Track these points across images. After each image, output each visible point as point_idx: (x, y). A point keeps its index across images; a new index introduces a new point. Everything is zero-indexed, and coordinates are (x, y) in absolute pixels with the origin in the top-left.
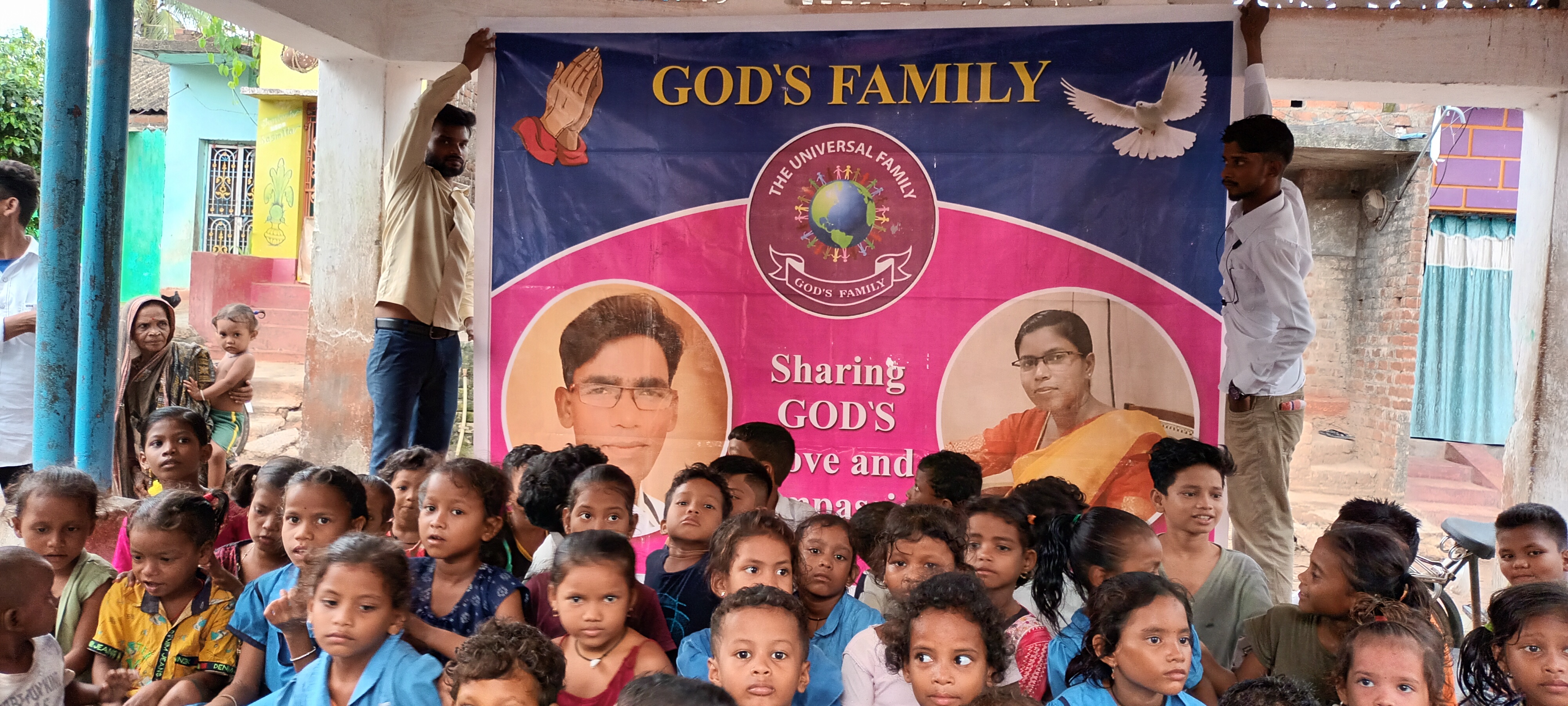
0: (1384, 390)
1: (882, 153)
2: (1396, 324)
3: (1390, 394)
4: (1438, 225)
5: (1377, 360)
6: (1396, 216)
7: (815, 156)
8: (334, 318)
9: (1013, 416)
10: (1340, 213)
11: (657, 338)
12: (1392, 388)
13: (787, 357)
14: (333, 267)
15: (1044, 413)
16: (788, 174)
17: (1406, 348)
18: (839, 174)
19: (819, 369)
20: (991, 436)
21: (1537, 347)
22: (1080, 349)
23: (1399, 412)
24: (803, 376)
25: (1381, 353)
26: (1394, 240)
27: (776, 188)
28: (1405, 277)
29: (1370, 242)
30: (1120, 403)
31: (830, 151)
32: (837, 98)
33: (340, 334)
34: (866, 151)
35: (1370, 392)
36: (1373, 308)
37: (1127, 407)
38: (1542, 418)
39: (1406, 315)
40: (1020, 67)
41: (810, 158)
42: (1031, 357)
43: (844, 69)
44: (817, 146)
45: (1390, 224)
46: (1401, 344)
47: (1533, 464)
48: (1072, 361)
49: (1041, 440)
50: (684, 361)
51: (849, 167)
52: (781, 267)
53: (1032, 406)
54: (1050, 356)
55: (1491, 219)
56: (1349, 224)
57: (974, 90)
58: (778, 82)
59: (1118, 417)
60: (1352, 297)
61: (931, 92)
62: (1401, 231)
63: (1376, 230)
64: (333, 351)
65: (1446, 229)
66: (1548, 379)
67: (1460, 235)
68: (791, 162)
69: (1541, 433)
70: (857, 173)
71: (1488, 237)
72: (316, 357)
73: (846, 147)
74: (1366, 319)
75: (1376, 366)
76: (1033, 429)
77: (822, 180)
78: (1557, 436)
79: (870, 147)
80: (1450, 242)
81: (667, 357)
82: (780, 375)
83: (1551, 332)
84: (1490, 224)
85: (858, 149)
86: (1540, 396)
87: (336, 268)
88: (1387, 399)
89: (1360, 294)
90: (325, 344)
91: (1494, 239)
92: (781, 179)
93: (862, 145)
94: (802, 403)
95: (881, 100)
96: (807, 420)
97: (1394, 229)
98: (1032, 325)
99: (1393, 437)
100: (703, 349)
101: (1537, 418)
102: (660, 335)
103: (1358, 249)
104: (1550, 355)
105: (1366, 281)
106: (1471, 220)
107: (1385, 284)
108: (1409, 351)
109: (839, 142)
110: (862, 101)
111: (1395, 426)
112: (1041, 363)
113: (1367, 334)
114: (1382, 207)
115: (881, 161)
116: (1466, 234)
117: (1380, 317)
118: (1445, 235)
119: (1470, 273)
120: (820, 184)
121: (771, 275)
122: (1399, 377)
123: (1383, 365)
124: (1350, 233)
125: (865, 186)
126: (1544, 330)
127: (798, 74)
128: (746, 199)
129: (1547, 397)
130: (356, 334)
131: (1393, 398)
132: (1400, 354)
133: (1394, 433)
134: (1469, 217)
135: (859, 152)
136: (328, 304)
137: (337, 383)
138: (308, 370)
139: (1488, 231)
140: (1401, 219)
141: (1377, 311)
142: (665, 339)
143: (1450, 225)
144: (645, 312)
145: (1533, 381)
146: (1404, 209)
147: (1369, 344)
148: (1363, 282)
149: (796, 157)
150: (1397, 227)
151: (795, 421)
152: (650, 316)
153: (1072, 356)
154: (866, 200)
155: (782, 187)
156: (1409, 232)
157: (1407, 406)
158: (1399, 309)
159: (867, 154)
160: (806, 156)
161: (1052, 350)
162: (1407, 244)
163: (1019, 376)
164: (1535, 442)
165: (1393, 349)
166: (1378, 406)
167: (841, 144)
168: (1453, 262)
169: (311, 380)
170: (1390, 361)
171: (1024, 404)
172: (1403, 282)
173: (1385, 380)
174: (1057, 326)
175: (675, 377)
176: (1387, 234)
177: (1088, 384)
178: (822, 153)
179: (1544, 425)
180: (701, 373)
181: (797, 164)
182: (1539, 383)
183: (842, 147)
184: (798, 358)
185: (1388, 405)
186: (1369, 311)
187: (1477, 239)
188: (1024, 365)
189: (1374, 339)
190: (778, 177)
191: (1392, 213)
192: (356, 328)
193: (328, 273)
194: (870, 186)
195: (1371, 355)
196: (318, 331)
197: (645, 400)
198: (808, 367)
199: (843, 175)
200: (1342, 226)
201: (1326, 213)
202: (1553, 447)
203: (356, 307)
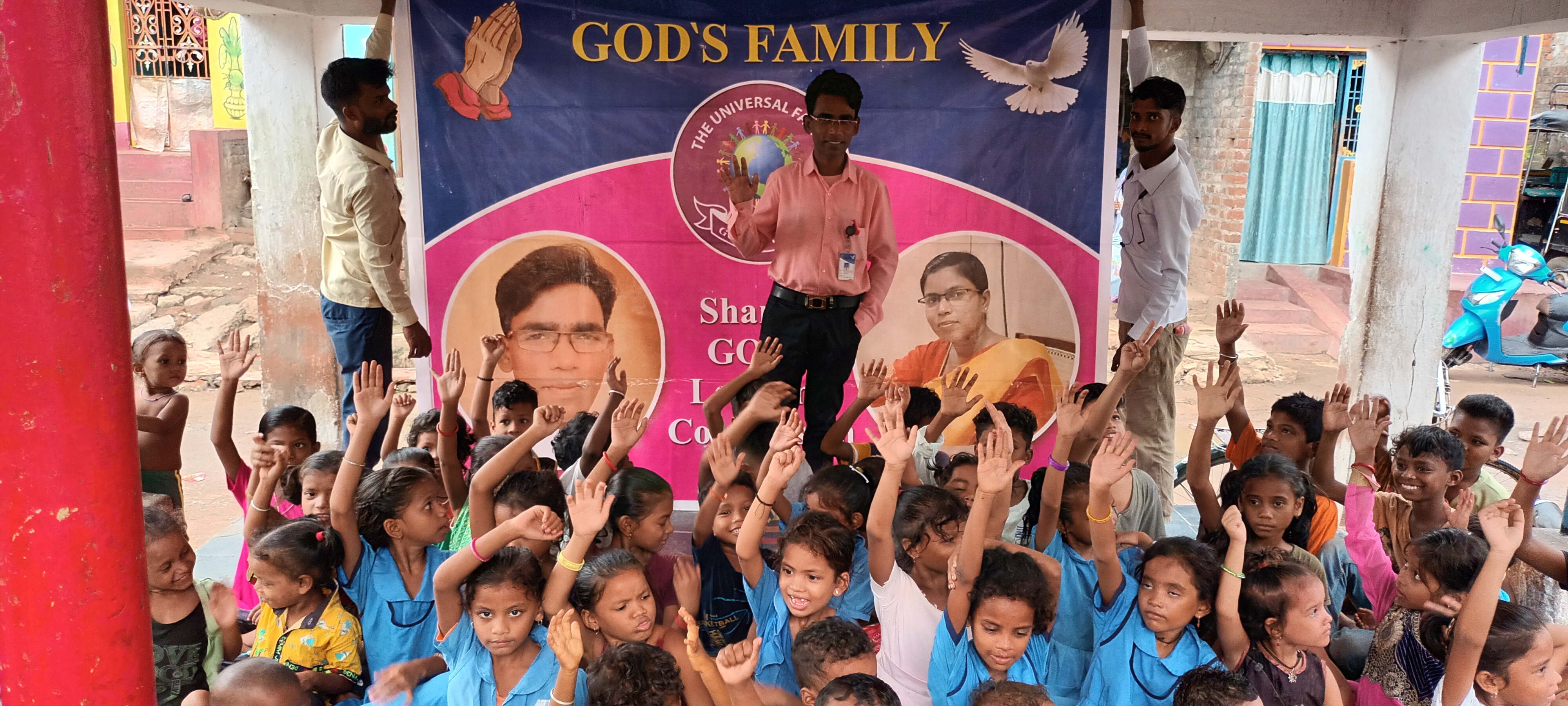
0: (1216, 224)
1: (798, 109)
2: (1229, 163)
3: (1222, 228)
4: (1266, 63)
5: (1211, 196)
6: (1231, 61)
7: (734, 111)
8: (283, 274)
9: (920, 347)
10: (1181, 54)
11: (591, 285)
12: (1224, 223)
13: (715, 301)
14: (277, 224)
15: (946, 344)
16: (709, 129)
17: (1238, 186)
18: (757, 129)
19: (744, 310)
20: (900, 366)
21: (1371, 262)
22: (977, 286)
23: (1229, 245)
24: (729, 318)
25: (1215, 189)
26: (1229, 83)
27: (698, 142)
28: (1239, 119)
29: (1206, 82)
30: (1012, 333)
31: (748, 107)
32: (753, 57)
33: (292, 290)
34: (782, 107)
35: (1204, 225)
36: (1208, 147)
37: (1018, 336)
38: (1372, 322)
39: (1238, 156)
40: (922, 28)
41: (729, 113)
42: (934, 294)
43: (759, 29)
44: (735, 103)
45: (1225, 67)
46: (1233, 183)
47: (1363, 359)
48: (971, 297)
49: (944, 368)
50: (617, 306)
51: (766, 122)
52: (705, 218)
53: (935, 338)
54: (951, 294)
55: (1312, 56)
56: (1188, 65)
57: (881, 50)
58: (696, 39)
59: (1012, 344)
60: (1189, 134)
61: (841, 52)
62: (1236, 76)
63: (1213, 72)
64: (286, 306)
65: (1273, 67)
66: (1379, 288)
67: (1285, 72)
68: (711, 117)
69: (1371, 334)
70: (774, 128)
71: (1309, 73)
72: (270, 312)
73: (763, 103)
74: (1202, 157)
75: (1210, 201)
76: (937, 359)
77: (742, 135)
78: (1383, 336)
79: (786, 104)
80: (1276, 79)
81: (602, 303)
82: (709, 317)
83: (1383, 249)
84: (1311, 61)
85: (775, 105)
86: (1371, 303)
87: (280, 225)
88: (1219, 232)
89: (1197, 132)
90: (277, 299)
91: (1313, 75)
92: (703, 134)
93: (778, 101)
94: (730, 342)
95: (795, 58)
96: (734, 357)
97: (1229, 73)
98: (934, 267)
99: (1223, 267)
100: (635, 295)
101: (1368, 322)
102: (594, 282)
103: (1195, 88)
104: (1381, 269)
105: (1202, 120)
106: (1295, 58)
107: (1220, 125)
108: (1240, 189)
109: (756, 98)
110: (777, 59)
111: (1225, 257)
112: (944, 300)
113: (1202, 170)
114: (1218, 51)
115: (796, 116)
116: (1289, 71)
117: (1215, 156)
118: (1271, 72)
119: (1291, 108)
120: (740, 139)
121: (696, 224)
122: (1230, 213)
123: (1216, 201)
124: (1189, 73)
125: (782, 139)
126: (1377, 247)
127: (715, 33)
128: (669, 153)
129: (1377, 303)
130: (307, 288)
131: (1225, 232)
132: (1232, 192)
133: (1225, 263)
134: (1294, 55)
135: (776, 108)
136: (275, 260)
137: (294, 337)
138: (263, 325)
139: (1309, 67)
140: (1236, 63)
141: (1213, 150)
142: (599, 287)
143: (1277, 62)
144: (578, 261)
145: (1367, 290)
146: (1239, 54)
147: (1204, 180)
148: (1199, 121)
149: (716, 113)
150: (1233, 71)
151: (723, 358)
152: (583, 265)
153: (970, 293)
154: (783, 153)
155: (704, 141)
156: (1243, 76)
157: (1236, 239)
158: (1232, 150)
159: (784, 110)
160: (726, 111)
161: (952, 288)
162: (1241, 88)
163: (923, 311)
164: (1365, 342)
165: (1226, 186)
166: (1211, 238)
167: (758, 100)
168: (1277, 98)
169: (267, 334)
170: (1223, 197)
171: (930, 337)
172: (1236, 124)
173: (1218, 215)
174: (957, 266)
175: (609, 321)
176: (1223, 77)
177: (984, 317)
178: (741, 109)
179: (1373, 327)
180: (635, 317)
181: (717, 119)
182: (1371, 292)
183: (760, 103)
184: (725, 301)
185: (1219, 238)
186: (1205, 149)
187: (1300, 76)
188: (928, 301)
189: (1209, 176)
190: (700, 132)
191: (1227, 57)
192: (307, 282)
193: (272, 230)
194: (787, 140)
195: (1205, 190)
196: (268, 287)
197: (583, 344)
198: (734, 309)
199: (761, 130)
200: (1182, 67)
201: (1167, 55)
202: (1379, 345)
203: (305, 262)
